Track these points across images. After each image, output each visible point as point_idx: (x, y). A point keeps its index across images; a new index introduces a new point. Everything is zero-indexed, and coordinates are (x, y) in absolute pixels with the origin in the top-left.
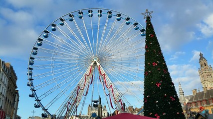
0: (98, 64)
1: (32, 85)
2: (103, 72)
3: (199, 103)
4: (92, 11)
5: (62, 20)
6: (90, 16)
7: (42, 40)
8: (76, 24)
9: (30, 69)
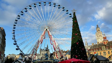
0: (48, 30)
1: (15, 39)
2: (50, 34)
3: (94, 50)
4: (46, 3)
5: (30, 6)
6: (44, 5)
7: (20, 16)
8: (37, 9)
9: (14, 31)
